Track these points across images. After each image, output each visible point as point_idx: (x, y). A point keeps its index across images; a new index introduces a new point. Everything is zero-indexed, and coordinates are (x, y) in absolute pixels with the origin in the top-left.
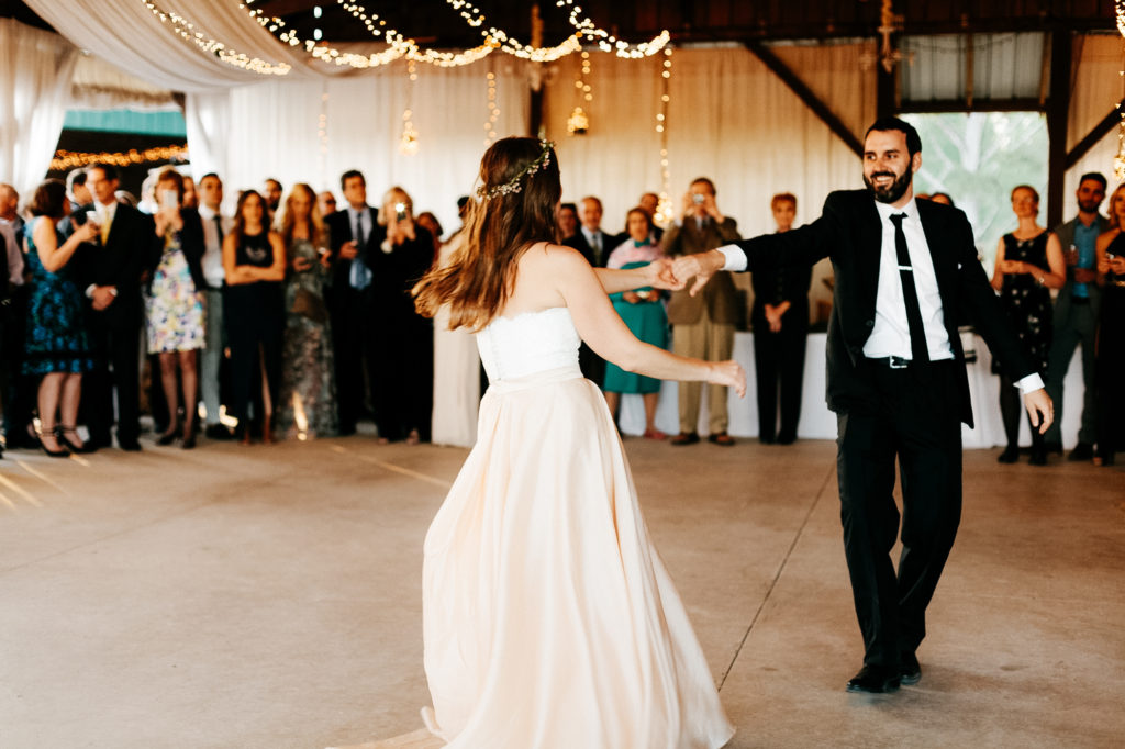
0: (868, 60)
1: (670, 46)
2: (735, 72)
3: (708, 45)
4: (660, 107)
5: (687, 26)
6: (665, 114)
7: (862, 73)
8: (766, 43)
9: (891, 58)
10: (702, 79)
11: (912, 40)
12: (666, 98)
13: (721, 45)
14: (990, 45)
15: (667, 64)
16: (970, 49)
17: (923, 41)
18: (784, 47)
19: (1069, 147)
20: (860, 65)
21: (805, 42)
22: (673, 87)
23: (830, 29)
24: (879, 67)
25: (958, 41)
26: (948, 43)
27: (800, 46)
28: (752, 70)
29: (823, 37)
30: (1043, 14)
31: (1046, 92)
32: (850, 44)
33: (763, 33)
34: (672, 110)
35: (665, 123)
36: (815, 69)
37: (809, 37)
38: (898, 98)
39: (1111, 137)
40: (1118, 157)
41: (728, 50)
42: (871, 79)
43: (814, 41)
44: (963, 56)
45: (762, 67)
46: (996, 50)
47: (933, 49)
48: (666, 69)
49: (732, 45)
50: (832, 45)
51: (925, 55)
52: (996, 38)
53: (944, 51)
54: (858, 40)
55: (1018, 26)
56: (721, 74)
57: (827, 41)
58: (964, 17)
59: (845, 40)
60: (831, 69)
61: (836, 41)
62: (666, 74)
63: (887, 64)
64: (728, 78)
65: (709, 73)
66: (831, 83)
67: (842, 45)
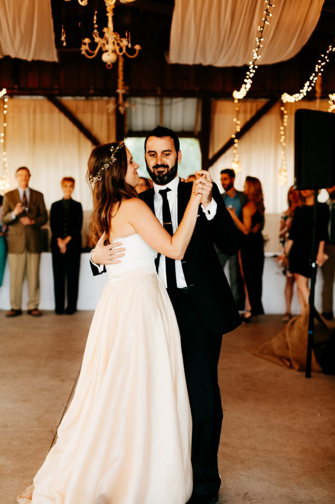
0: (111, 107)
1: (7, 97)
2: (42, 112)
3: (28, 97)
4: (2, 129)
5: (16, 87)
6: (5, 133)
7: (108, 114)
8: (58, 98)
9: (123, 106)
10: (25, 116)
11: (133, 99)
12: (5, 125)
13: (34, 97)
14: (171, 104)
15: (6, 106)
16: (161, 105)
17: (139, 100)
18: (67, 100)
19: (211, 156)
20: (107, 109)
21: (78, 98)
22: (9, 119)
23: (92, 91)
24: (117, 111)
25: (156, 100)
26: (151, 101)
27: (76, 100)
28: (51, 112)
29: (88, 96)
30: (197, 89)
31: (199, 129)
32: (101, 100)
33: (56, 92)
34: (9, 131)
35: (5, 138)
36: (84, 112)
37: (81, 95)
38: (126, 129)
39: (229, 152)
40: (234, 161)
41: (39, 100)
42: (113, 118)
43: (83, 98)
44: (158, 108)
45: (56, 110)
46: (174, 106)
47: (144, 104)
48: (5, 109)
49: (40, 98)
50: (92, 100)
51: (139, 107)
52: (175, 100)
53: (149, 105)
54: (106, 98)
55: (185, 94)
56: (35, 113)
57: (90, 98)
58: (159, 88)
59: (99, 98)
60: (92, 112)
61: (95, 98)
62: (5, 112)
63: (121, 109)
64: (38, 116)
65: (28, 112)
66: (92, 120)
67: (97, 100)
